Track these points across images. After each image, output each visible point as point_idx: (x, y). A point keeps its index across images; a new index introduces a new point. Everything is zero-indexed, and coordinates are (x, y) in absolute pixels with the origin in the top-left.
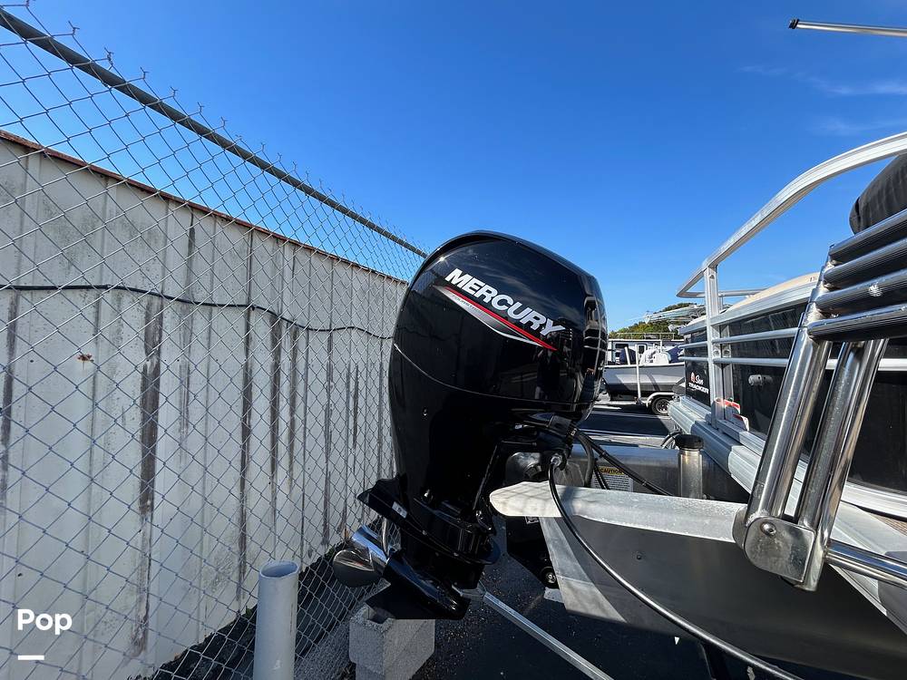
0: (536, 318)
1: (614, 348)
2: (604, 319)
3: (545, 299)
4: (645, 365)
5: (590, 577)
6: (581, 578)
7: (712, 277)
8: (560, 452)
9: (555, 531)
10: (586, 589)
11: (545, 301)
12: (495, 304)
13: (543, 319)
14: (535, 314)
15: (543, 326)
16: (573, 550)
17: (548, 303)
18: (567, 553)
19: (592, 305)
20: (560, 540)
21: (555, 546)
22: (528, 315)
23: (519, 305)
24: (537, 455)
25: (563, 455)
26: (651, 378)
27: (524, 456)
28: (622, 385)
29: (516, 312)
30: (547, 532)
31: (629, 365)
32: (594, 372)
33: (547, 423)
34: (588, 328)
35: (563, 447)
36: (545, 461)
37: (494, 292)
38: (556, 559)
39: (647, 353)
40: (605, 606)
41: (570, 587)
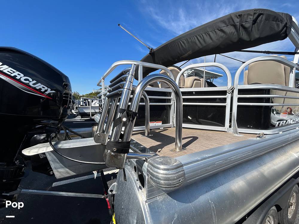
0: (43, 87)
1: (83, 101)
2: (71, 90)
3: (48, 81)
4: (93, 106)
5: (65, 166)
6: (62, 168)
7: (103, 82)
8: (54, 132)
9: (52, 157)
10: (64, 170)
11: (47, 81)
12: (22, 80)
13: (46, 88)
14: (42, 86)
15: (46, 91)
16: (59, 161)
17: (49, 82)
18: (57, 162)
19: (67, 85)
20: (55, 159)
21: (52, 161)
22: (39, 86)
23: (35, 82)
24: (45, 135)
25: (56, 133)
26: (95, 110)
27: (39, 136)
28: (85, 113)
29: (34, 84)
30: (49, 158)
31: (88, 106)
32: (67, 106)
33: (49, 123)
34: (64, 92)
35: (56, 131)
36: (48, 136)
37: (22, 75)
38: (53, 165)
39: (94, 102)
40: (70, 172)
41: (58, 172)
